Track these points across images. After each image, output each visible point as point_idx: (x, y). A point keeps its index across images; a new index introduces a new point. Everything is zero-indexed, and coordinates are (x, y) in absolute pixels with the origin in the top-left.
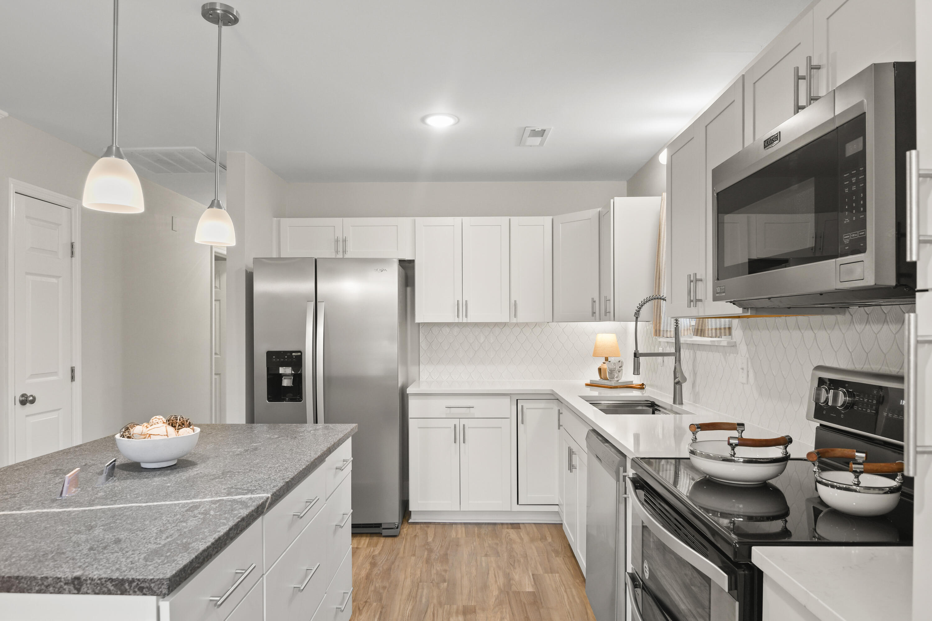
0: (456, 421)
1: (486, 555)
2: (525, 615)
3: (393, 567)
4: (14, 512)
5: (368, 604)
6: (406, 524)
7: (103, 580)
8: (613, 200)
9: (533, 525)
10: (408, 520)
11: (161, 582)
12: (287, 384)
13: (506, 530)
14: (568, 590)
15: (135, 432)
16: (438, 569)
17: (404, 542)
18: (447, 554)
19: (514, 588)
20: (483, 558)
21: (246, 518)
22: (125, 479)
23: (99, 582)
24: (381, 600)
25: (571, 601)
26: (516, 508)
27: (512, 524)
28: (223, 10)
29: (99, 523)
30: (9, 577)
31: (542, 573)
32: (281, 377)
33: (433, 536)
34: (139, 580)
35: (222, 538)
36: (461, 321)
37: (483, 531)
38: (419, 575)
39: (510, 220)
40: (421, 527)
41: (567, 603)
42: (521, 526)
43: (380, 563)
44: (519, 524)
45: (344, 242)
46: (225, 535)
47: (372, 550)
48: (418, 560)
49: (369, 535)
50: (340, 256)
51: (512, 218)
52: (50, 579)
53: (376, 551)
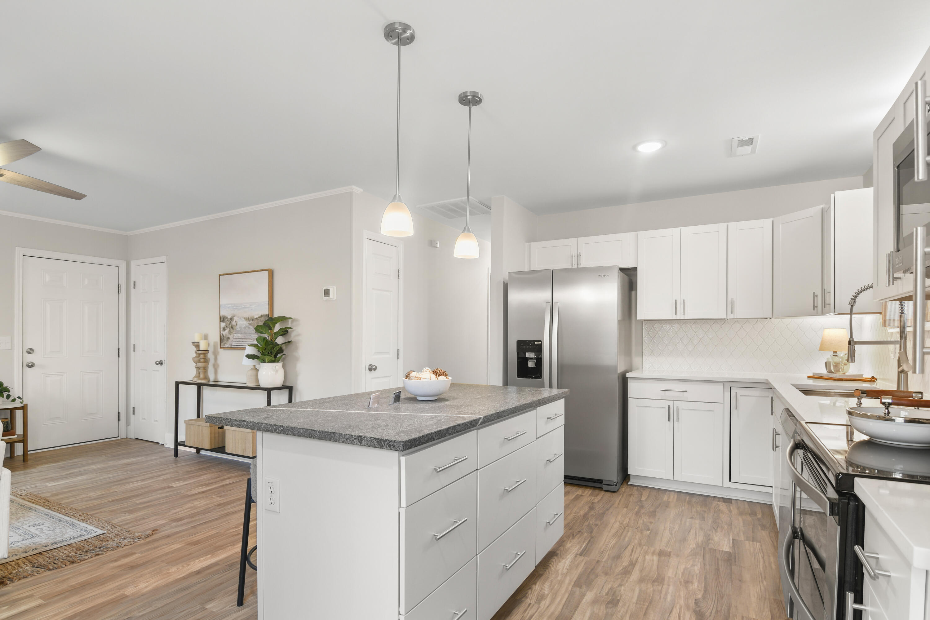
0: (671, 403)
1: (692, 518)
2: (716, 567)
3: (607, 512)
4: (344, 411)
5: (580, 533)
6: (625, 485)
7: (372, 439)
8: (834, 194)
9: (746, 503)
10: (628, 482)
11: (399, 443)
12: (532, 366)
13: (717, 502)
14: (766, 557)
15: (412, 375)
16: (645, 520)
17: (620, 497)
18: (655, 511)
19: (711, 546)
20: (688, 520)
21: (462, 425)
22: (406, 403)
23: (370, 439)
24: (592, 532)
25: (766, 566)
26: (728, 484)
27: (723, 498)
28: (472, 96)
29: (382, 418)
30: (331, 432)
31: (743, 540)
32: (527, 360)
33: (646, 497)
34: (389, 440)
35: (442, 431)
36: (678, 318)
37: (694, 500)
38: (627, 522)
39: (727, 226)
40: (638, 488)
41: (761, 567)
42: (733, 501)
43: (596, 508)
44: (731, 499)
45: (578, 257)
46: (445, 430)
47: (593, 498)
48: (629, 512)
49: (593, 488)
50: (575, 266)
51: (730, 224)
52: (348, 435)
53: (596, 500)
